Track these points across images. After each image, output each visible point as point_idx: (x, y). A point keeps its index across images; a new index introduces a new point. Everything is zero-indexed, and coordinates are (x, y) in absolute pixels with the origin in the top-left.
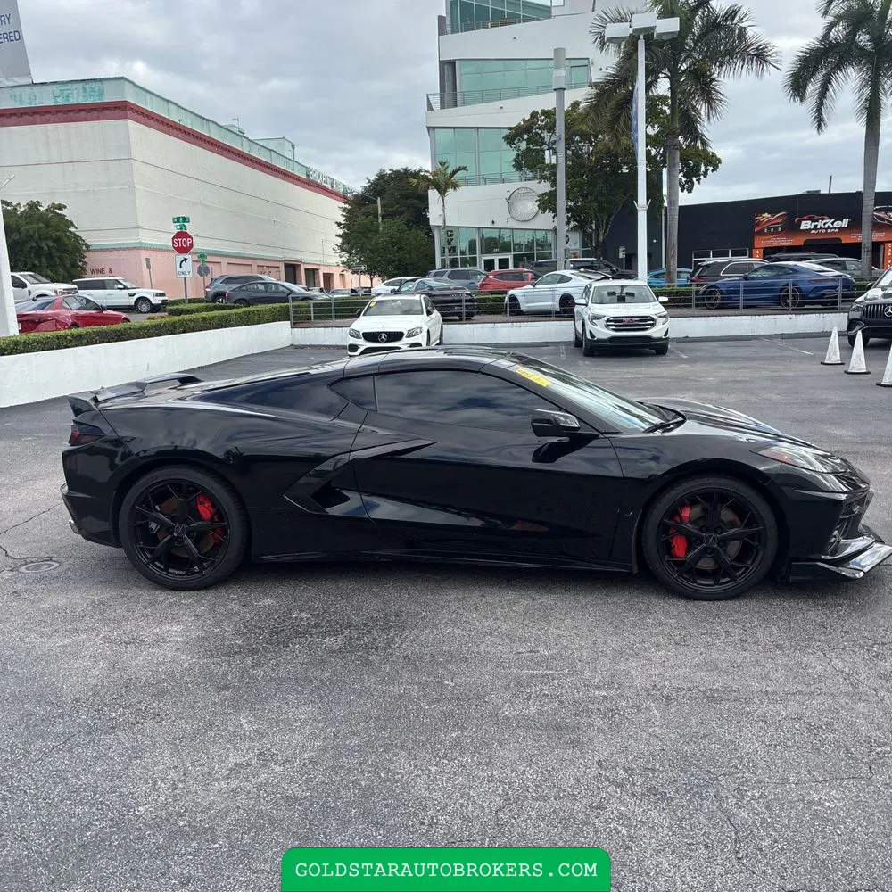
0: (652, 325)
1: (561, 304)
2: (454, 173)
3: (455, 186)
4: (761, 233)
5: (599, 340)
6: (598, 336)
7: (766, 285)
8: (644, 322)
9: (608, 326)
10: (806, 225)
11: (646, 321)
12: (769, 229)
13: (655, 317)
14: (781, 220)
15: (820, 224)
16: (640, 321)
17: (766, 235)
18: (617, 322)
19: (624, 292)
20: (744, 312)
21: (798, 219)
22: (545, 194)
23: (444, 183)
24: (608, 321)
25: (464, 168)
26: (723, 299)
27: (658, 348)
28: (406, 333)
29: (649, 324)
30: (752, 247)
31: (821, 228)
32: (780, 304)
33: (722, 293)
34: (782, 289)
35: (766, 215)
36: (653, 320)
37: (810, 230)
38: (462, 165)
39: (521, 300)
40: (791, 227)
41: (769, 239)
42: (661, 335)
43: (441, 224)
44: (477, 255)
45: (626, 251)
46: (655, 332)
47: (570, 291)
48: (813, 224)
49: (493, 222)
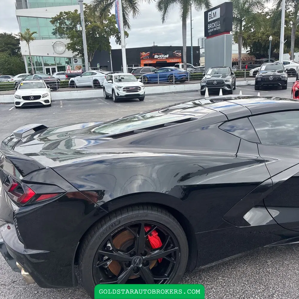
0: (140, 90)
1: (94, 83)
2: (32, 34)
3: (33, 39)
4: (143, 59)
5: (121, 96)
6: (120, 94)
7: (163, 75)
8: (137, 88)
9: (124, 90)
10: (156, 56)
11: (138, 88)
12: (145, 58)
13: (140, 87)
14: (148, 55)
15: (160, 56)
16: (136, 88)
17: (144, 59)
18: (127, 89)
19: (120, 78)
20: (160, 85)
21: (153, 54)
22: (69, 44)
23: (28, 38)
24: (124, 88)
25: (36, 32)
26: (148, 80)
27: (141, 98)
28: (42, 96)
29: (139, 90)
30: (140, 64)
31: (161, 58)
32: (168, 82)
33: (147, 78)
34: (169, 76)
35: (144, 53)
36: (140, 88)
37: (157, 58)
38: (35, 31)
39: (76, 82)
40: (151, 57)
41: (145, 61)
42: (143, 93)
43: (29, 54)
44: (43, 67)
45: (100, 65)
46: (141, 92)
47: (97, 78)
48: (158, 56)
49: (48, 54)
